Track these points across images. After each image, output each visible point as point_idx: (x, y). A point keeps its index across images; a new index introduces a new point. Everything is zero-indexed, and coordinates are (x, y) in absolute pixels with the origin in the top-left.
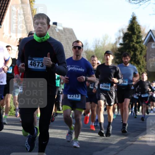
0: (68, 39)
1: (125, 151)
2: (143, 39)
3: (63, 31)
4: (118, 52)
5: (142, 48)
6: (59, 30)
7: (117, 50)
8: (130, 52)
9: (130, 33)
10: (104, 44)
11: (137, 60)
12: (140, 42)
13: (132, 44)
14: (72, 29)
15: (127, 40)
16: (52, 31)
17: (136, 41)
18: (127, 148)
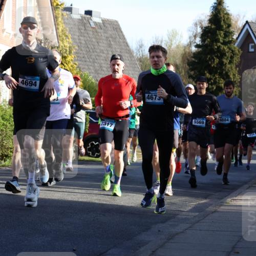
0: (110, 39)
1: (203, 222)
2: (235, 37)
3: (102, 25)
4: (193, 59)
5: (233, 51)
6: (95, 23)
7: (192, 55)
8: (214, 60)
9: (213, 27)
10: (170, 46)
11: (224, 72)
12: (230, 42)
13: (216, 45)
14: (116, 22)
15: (209, 40)
16: (84, 25)
17: (224, 41)
18: (207, 218)
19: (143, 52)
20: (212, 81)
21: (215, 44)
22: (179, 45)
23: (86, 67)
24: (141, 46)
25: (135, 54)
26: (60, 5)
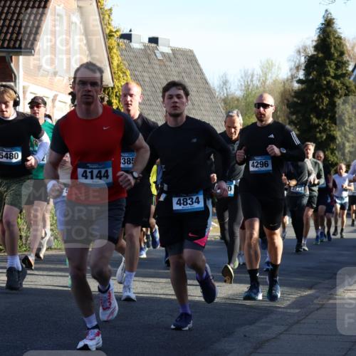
0: (183, 74)
2: (350, 68)
3: (172, 56)
4: (295, 99)
5: (347, 87)
6: (163, 54)
7: (293, 94)
8: (323, 99)
9: (320, 55)
10: (264, 82)
12: (343, 75)
13: (325, 80)
14: (191, 51)
15: (315, 73)
16: (148, 57)
17: (335, 74)
18: (310, 317)
19: (228, 90)
20: (321, 128)
21: (323, 78)
22: (276, 80)
23: (152, 112)
24: (225, 83)
25: (217, 94)
26: (115, 32)
